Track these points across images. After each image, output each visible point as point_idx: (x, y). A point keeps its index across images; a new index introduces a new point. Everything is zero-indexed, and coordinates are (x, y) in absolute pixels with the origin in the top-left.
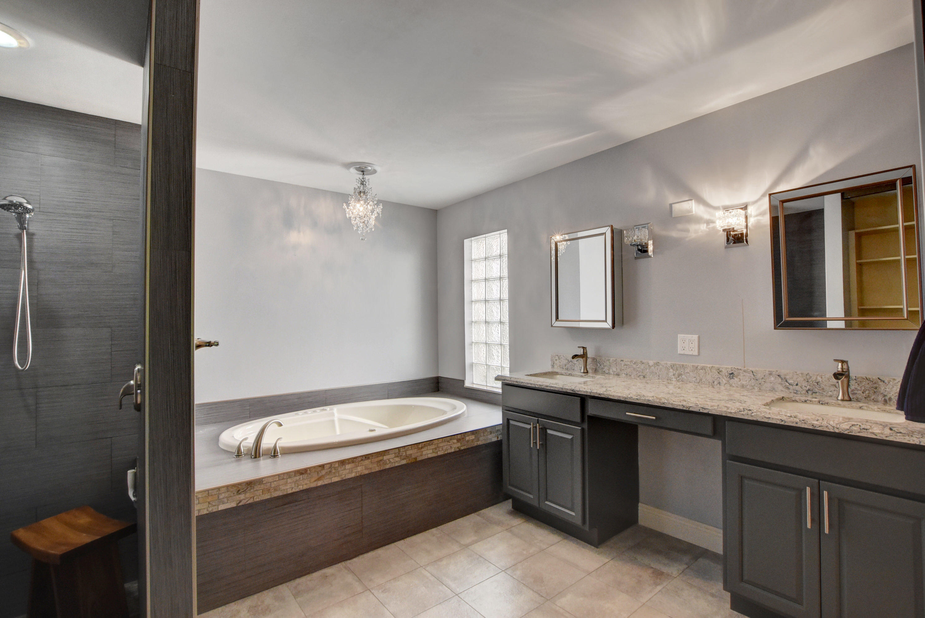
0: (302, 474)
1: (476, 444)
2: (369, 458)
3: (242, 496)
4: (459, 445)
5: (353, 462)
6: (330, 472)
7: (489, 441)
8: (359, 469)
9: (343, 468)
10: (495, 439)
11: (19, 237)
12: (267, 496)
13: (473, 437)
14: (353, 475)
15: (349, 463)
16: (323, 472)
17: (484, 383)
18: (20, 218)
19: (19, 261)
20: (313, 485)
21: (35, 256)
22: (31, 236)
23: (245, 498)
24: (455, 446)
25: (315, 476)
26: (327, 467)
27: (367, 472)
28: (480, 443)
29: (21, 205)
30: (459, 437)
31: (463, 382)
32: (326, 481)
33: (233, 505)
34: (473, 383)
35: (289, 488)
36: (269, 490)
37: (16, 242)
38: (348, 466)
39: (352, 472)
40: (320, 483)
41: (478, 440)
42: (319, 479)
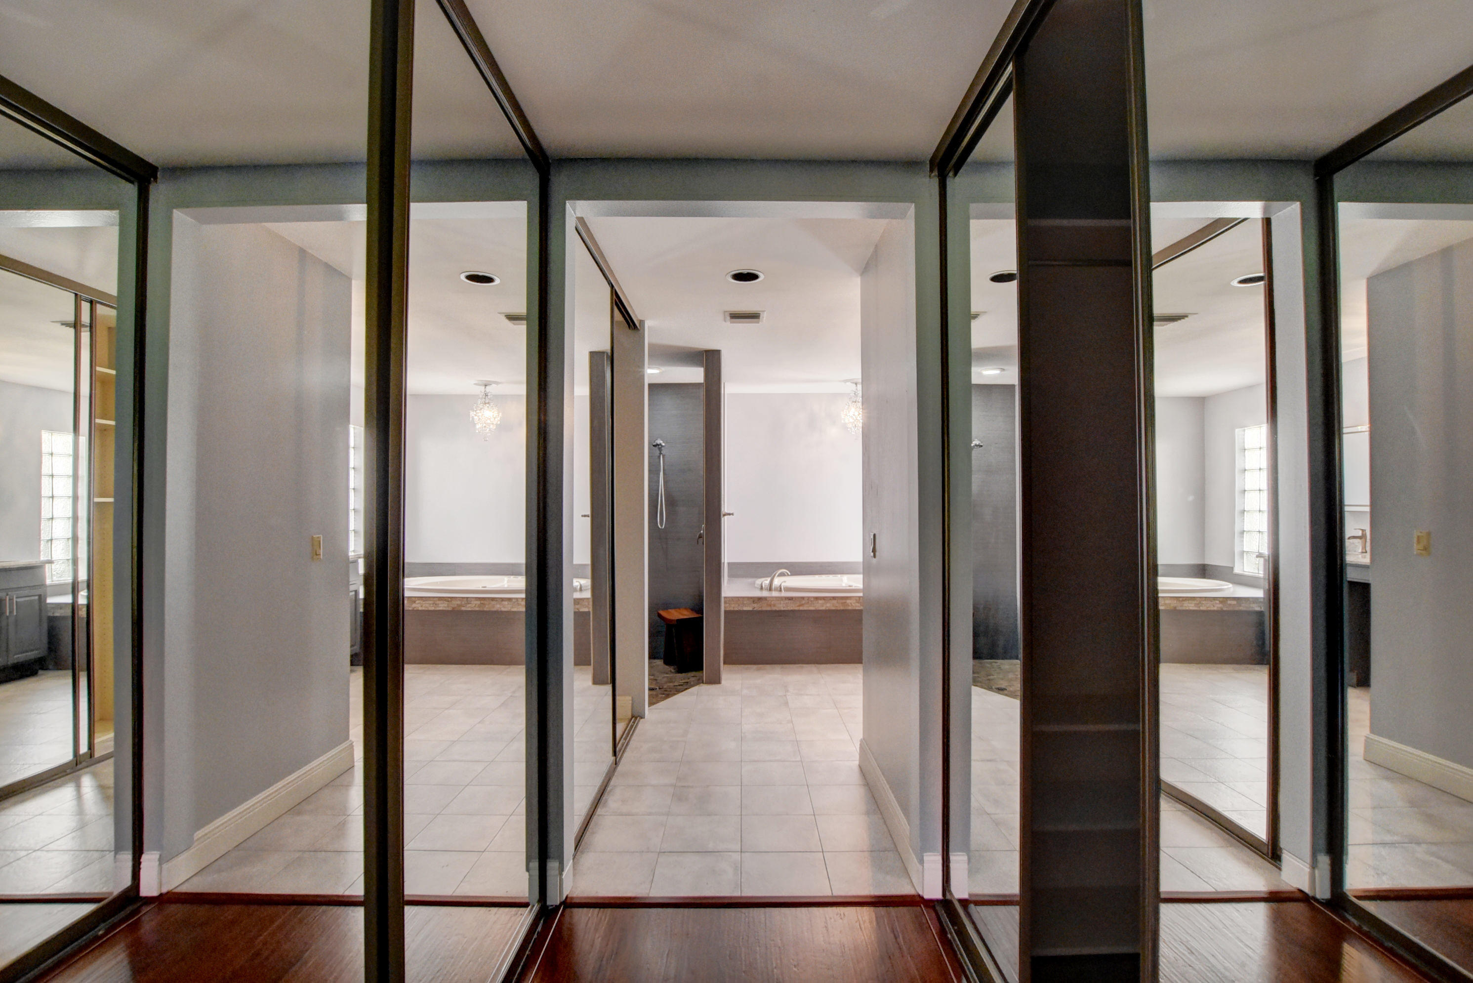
0: (790, 600)
1: (1237, 609)
2: (835, 599)
3: (755, 605)
4: (1220, 605)
5: (824, 600)
6: (808, 602)
7: (1251, 609)
8: (828, 605)
9: (817, 602)
10: (1258, 609)
11: (659, 457)
12: (769, 609)
13: (1234, 602)
14: (824, 608)
15: (821, 600)
16: (803, 602)
17: (1257, 572)
18: (660, 449)
19: (659, 471)
20: (797, 608)
21: (666, 468)
22: (664, 456)
23: (757, 607)
24: (1217, 606)
25: (798, 603)
26: (806, 599)
27: (834, 608)
28: (1242, 608)
29: (660, 444)
30: (1221, 600)
31: (1232, 568)
32: (805, 608)
33: (750, 609)
34: (1244, 571)
35: (781, 607)
36: (770, 606)
37: (658, 460)
38: (820, 602)
39: (823, 606)
40: (801, 608)
41: (1240, 606)
42: (800, 606)
